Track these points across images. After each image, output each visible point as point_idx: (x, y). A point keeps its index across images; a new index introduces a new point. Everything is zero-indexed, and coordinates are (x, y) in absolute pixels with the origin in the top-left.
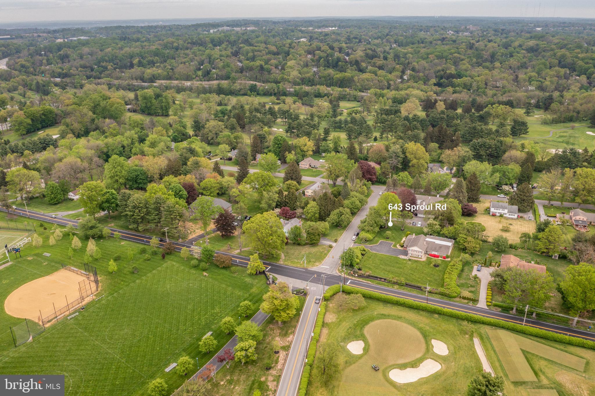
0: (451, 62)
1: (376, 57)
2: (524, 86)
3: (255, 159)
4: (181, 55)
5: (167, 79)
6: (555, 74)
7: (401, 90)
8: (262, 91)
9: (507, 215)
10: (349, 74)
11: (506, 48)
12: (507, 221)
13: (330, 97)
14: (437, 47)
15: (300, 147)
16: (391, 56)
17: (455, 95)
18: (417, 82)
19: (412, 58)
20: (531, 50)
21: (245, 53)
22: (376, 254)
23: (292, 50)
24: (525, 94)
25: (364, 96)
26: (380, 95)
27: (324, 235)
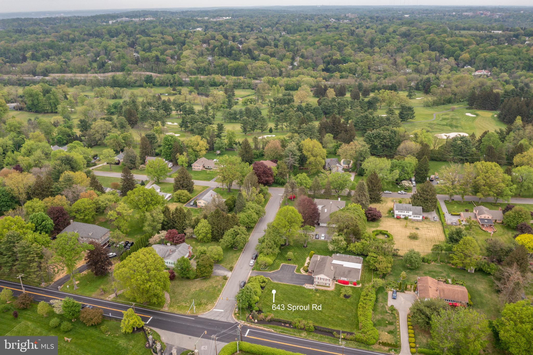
0: (336, 48)
1: (267, 44)
2: (402, 69)
3: (144, 162)
4: (77, 47)
5: (61, 72)
6: (428, 57)
7: (293, 76)
8: (158, 82)
9: (412, 217)
10: (242, 63)
11: (382, 34)
12: (413, 225)
13: (225, 86)
14: (322, 34)
15: (192, 147)
16: (281, 44)
17: (342, 80)
18: (306, 68)
19: (301, 45)
20: (405, 35)
21: (141, 43)
22: (277, 284)
23: (187, 40)
24: (405, 76)
25: (258, 83)
26: (273, 82)
27: (218, 262)
